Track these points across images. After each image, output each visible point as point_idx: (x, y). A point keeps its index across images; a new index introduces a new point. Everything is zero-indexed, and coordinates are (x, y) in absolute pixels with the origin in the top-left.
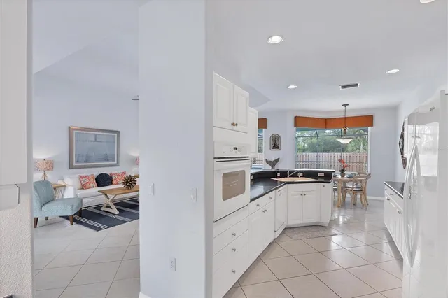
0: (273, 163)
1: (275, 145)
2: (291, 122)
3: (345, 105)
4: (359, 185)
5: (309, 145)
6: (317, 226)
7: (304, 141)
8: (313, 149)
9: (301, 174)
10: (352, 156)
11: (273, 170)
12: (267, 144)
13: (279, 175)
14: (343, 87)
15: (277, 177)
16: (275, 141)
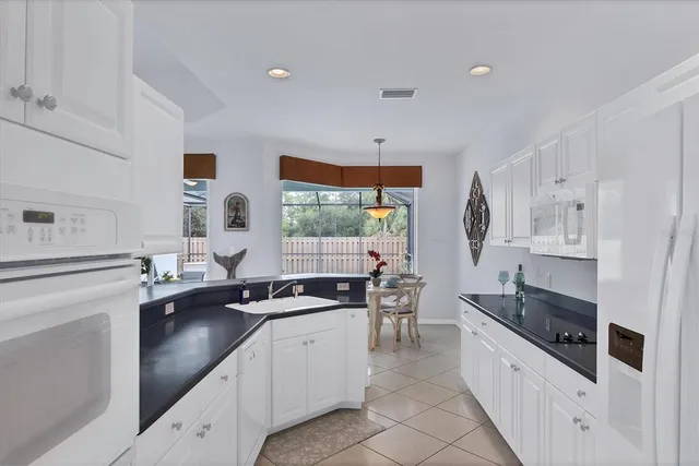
0: (231, 263)
1: (237, 216)
2: (273, 167)
3: (379, 141)
4: (405, 300)
5: (301, 221)
6: (338, 412)
7: (291, 214)
8: (308, 229)
9: (300, 288)
10: (376, 242)
11: (232, 282)
12: (215, 216)
13: (246, 294)
14: (387, 94)
15: (242, 301)
16: (237, 210)
